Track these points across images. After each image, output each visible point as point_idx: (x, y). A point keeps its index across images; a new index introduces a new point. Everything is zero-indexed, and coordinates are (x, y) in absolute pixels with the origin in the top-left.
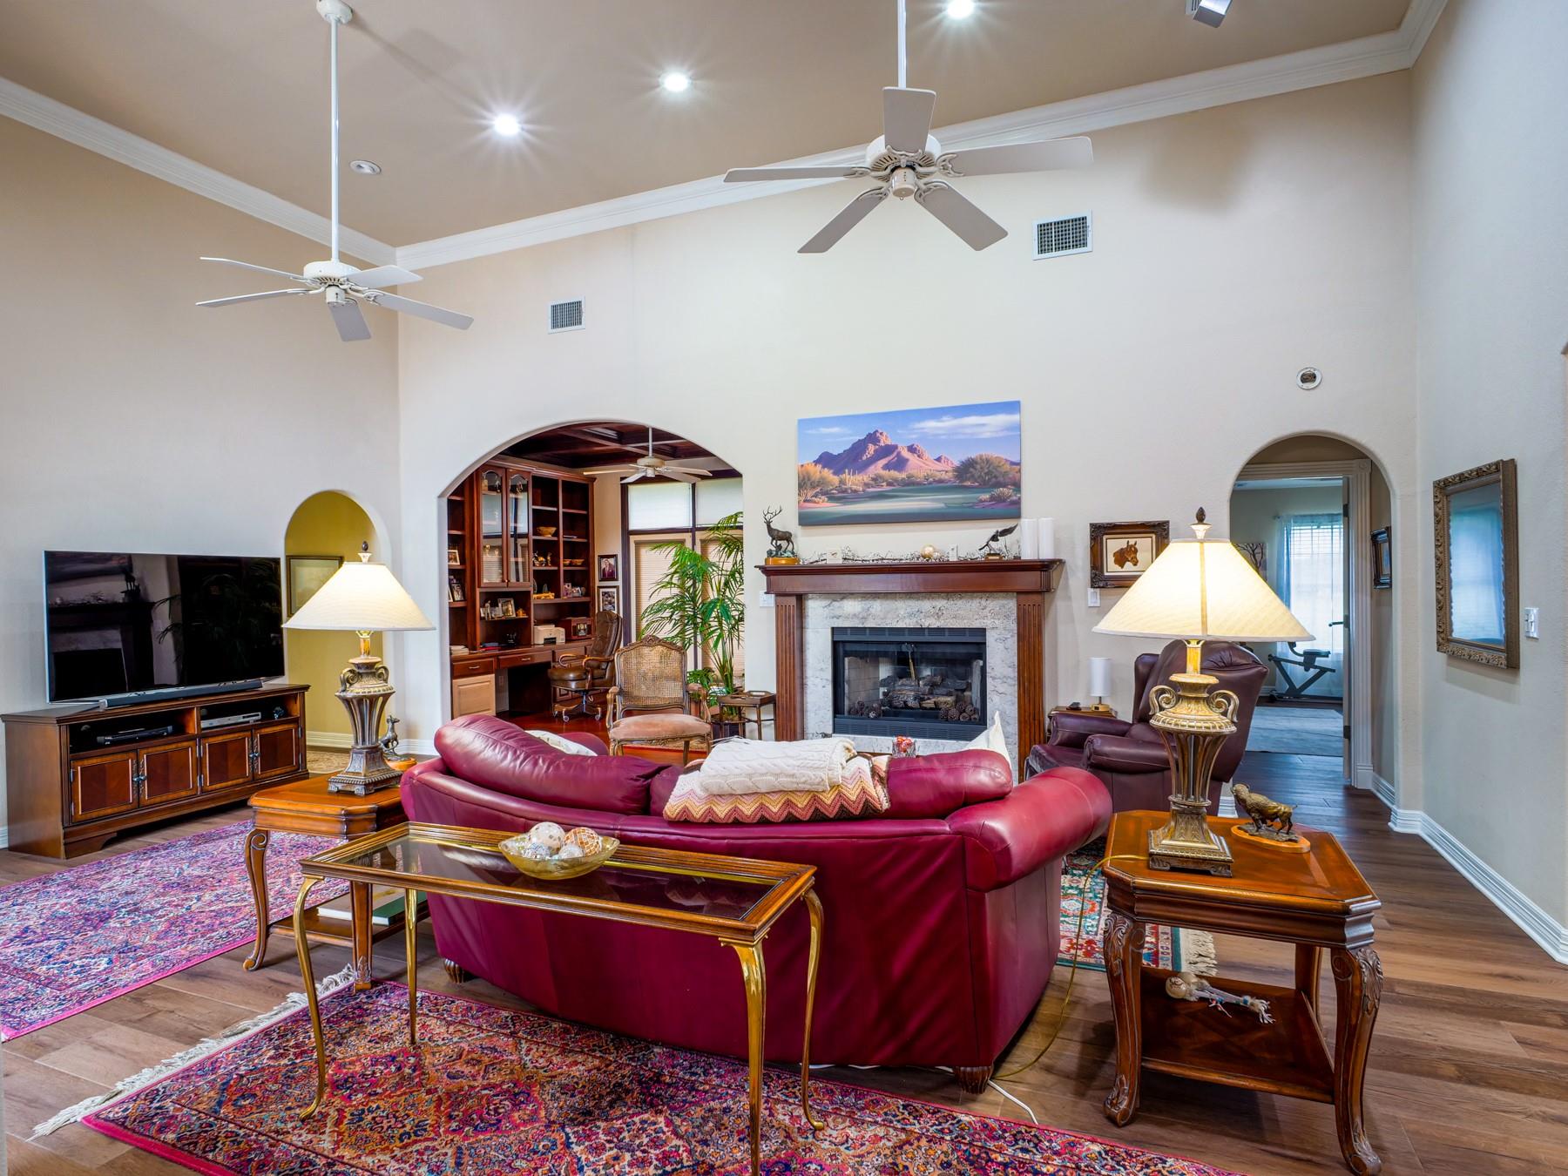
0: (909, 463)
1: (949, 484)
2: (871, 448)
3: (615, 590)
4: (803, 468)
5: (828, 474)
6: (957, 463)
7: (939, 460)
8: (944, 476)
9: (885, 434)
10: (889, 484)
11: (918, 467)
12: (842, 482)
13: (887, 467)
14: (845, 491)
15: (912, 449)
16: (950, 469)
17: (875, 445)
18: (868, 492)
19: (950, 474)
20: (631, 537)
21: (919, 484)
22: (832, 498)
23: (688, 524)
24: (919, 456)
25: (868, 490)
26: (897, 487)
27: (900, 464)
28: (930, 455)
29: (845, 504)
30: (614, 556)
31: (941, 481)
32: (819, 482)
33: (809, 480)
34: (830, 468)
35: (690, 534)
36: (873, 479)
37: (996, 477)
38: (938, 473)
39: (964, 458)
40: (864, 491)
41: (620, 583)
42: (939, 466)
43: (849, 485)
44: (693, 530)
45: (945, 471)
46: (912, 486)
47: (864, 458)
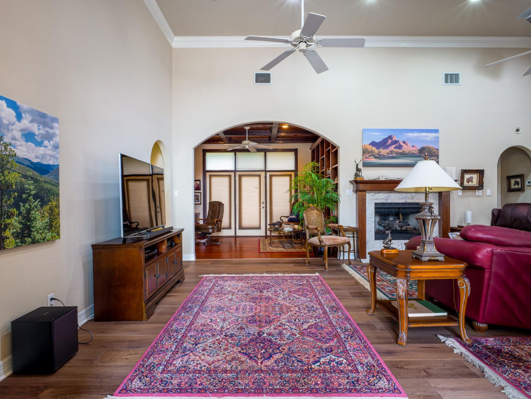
0: (403, 147)
1: (416, 155)
2: (390, 141)
3: (199, 194)
4: (365, 146)
5: (374, 149)
6: (419, 148)
7: (413, 146)
8: (415, 152)
9: (395, 136)
10: (396, 154)
11: (406, 149)
12: (379, 152)
13: (395, 148)
14: (380, 155)
15: (404, 142)
16: (417, 150)
17: (391, 140)
18: (389, 156)
19: (417, 152)
20: (207, 173)
21: (406, 154)
22: (375, 157)
23: (233, 169)
24: (406, 145)
25: (389, 155)
26: (399, 155)
27: (400, 147)
28: (410, 145)
29: (380, 160)
30: (199, 180)
31: (414, 154)
32: (371, 151)
33: (367, 150)
34: (375, 147)
35: (234, 173)
36: (390, 152)
37: (431, 153)
38: (412, 151)
39: (421, 147)
40: (387, 155)
41: (202, 191)
42: (413, 149)
43: (382, 153)
44: (235, 171)
45: (415, 150)
46: (404, 155)
47: (387, 144)
